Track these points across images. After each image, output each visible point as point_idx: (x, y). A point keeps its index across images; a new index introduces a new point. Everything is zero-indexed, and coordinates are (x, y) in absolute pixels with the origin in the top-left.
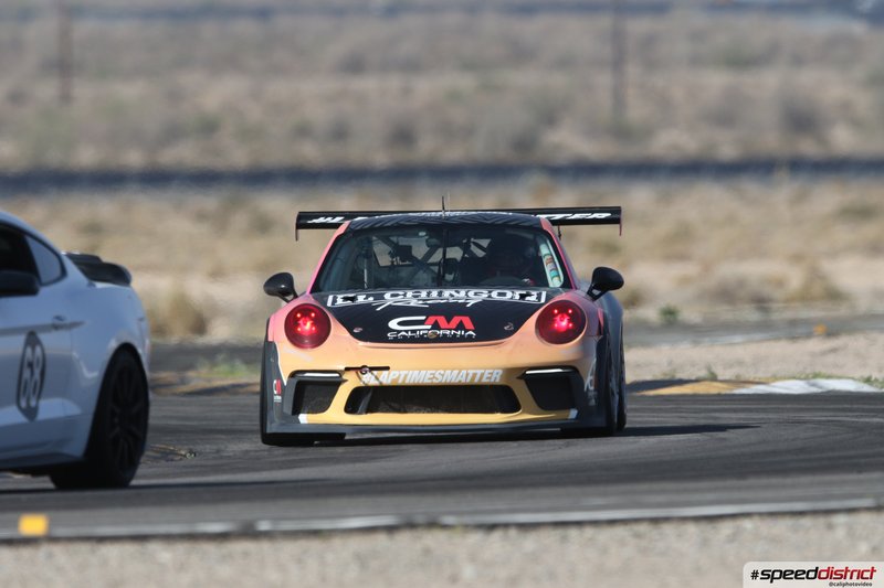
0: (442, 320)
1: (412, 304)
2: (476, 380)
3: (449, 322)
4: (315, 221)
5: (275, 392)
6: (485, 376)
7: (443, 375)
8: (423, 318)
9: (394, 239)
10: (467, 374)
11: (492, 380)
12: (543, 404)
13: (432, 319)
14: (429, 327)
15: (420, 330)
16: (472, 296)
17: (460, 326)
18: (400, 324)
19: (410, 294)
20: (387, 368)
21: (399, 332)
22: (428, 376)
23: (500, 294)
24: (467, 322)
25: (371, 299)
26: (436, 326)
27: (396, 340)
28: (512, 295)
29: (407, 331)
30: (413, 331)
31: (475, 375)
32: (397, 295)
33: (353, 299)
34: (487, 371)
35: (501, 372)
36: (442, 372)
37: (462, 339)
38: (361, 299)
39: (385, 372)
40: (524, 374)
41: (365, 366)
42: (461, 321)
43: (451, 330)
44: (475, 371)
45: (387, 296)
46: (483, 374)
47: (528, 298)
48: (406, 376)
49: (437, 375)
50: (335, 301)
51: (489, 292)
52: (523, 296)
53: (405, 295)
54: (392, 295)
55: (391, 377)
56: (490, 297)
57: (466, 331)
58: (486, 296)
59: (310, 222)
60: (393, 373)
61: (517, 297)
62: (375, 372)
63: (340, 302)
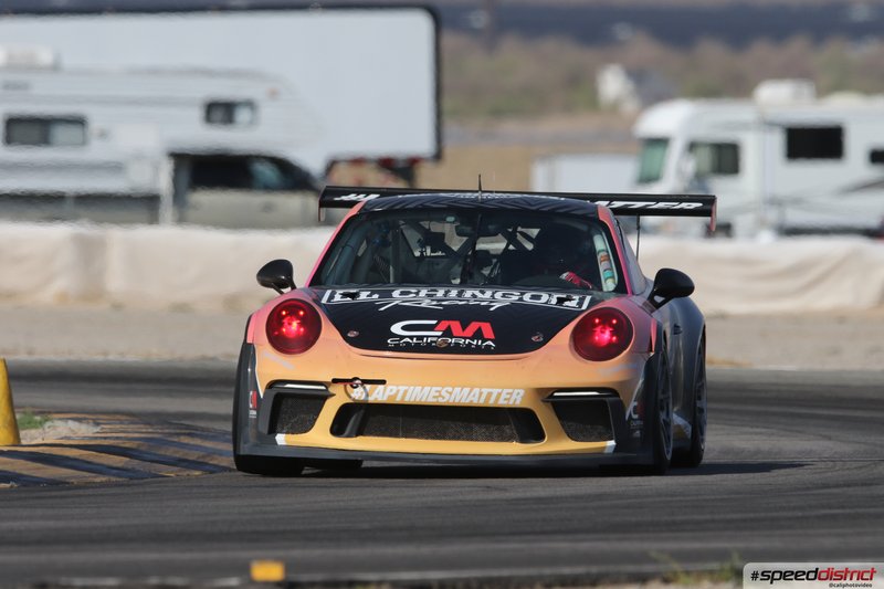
0: (455, 326)
1: (423, 305)
2: (491, 403)
3: (464, 328)
4: (344, 198)
5: (251, 406)
6: (504, 396)
7: (451, 393)
8: (434, 322)
9: (426, 224)
10: (481, 394)
11: (511, 403)
12: (572, 432)
13: (444, 324)
14: (440, 333)
15: (428, 337)
16: (500, 298)
17: (478, 335)
18: (404, 328)
19: (423, 292)
20: (383, 382)
21: (402, 337)
22: (433, 393)
23: (533, 297)
24: (487, 329)
25: (376, 296)
26: (448, 333)
27: (397, 348)
28: (548, 299)
29: (411, 337)
30: (419, 338)
31: (490, 394)
32: (410, 293)
33: (354, 296)
34: (506, 391)
35: (522, 392)
36: (450, 389)
37: (478, 351)
38: (364, 296)
39: (381, 387)
40: (552, 396)
41: (356, 379)
42: (480, 328)
43: (465, 338)
44: (490, 390)
45: (396, 294)
46: (500, 394)
47: (567, 303)
48: (406, 392)
49: (443, 393)
50: (332, 297)
51: (522, 294)
52: (560, 301)
53: (417, 293)
54: (402, 293)
55: (388, 393)
56: (521, 299)
57: (484, 340)
58: (517, 298)
59: (337, 199)
60: (389, 388)
61: (554, 301)
62: (368, 386)
63: (338, 298)
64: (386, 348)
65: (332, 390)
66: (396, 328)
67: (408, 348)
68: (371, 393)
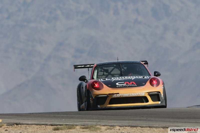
0: (128, 83)
2: (139, 95)
5: (91, 101)
6: (141, 94)
8: (124, 82)
9: (104, 68)
10: (137, 94)
11: (142, 95)
12: (153, 100)
13: (126, 82)
14: (126, 84)
15: (124, 85)
16: (133, 78)
17: (133, 84)
18: (119, 84)
20: (118, 93)
21: (119, 85)
22: (128, 95)
23: (138, 77)
24: (134, 83)
25: (109, 79)
26: (127, 84)
27: (119, 87)
28: (141, 77)
29: (121, 85)
30: (122, 85)
31: (138, 94)
32: (115, 78)
33: (105, 79)
34: (141, 93)
35: (144, 93)
36: (131, 94)
37: (134, 86)
38: (107, 79)
39: (118, 94)
40: (149, 94)
41: (113, 93)
43: (131, 85)
44: (138, 93)
45: (112, 79)
46: (140, 94)
47: (145, 78)
49: (130, 94)
52: (143, 77)
55: (120, 95)
56: (136, 78)
57: (134, 85)
60: (120, 94)
62: (116, 94)
63: (102, 80)
64: (117, 88)
65: (108, 96)
66: (117, 84)
67: (121, 87)
68: (116, 96)
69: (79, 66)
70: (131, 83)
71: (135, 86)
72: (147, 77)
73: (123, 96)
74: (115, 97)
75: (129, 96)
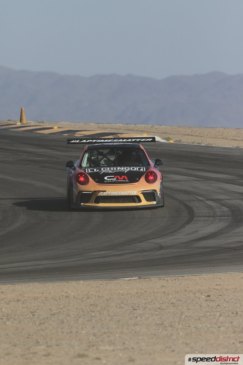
0: (119, 177)
1: (110, 172)
3: (121, 177)
4: (72, 142)
5: (74, 197)
6: (132, 193)
7: (121, 193)
8: (114, 176)
10: (127, 193)
11: (134, 194)
12: (147, 200)
13: (116, 177)
15: (113, 180)
16: (126, 169)
17: (124, 179)
18: (107, 178)
19: (108, 169)
20: (105, 191)
21: (108, 180)
22: (117, 193)
23: (133, 169)
24: (126, 177)
25: (98, 170)
26: (117, 179)
27: (107, 183)
28: (136, 169)
29: (110, 180)
30: (112, 180)
31: (129, 193)
32: (105, 169)
33: (93, 170)
38: (95, 170)
39: (105, 192)
40: (142, 192)
41: (99, 191)
42: (124, 177)
43: (122, 180)
45: (102, 169)
47: (141, 170)
48: (111, 193)
49: (119, 193)
50: (88, 171)
51: (130, 168)
52: (139, 169)
53: (107, 169)
54: (104, 169)
55: (107, 193)
56: (130, 169)
57: (126, 180)
58: (129, 169)
59: (71, 142)
60: (107, 192)
61: (138, 170)
62: (102, 192)
63: (89, 171)
64: (105, 183)
65: (93, 193)
66: (106, 178)
67: (110, 183)
68: (103, 194)
69: (73, 141)
70: (123, 177)
71: (127, 183)
72: (143, 169)
73: (111, 195)
74: (101, 195)
75: (118, 195)
